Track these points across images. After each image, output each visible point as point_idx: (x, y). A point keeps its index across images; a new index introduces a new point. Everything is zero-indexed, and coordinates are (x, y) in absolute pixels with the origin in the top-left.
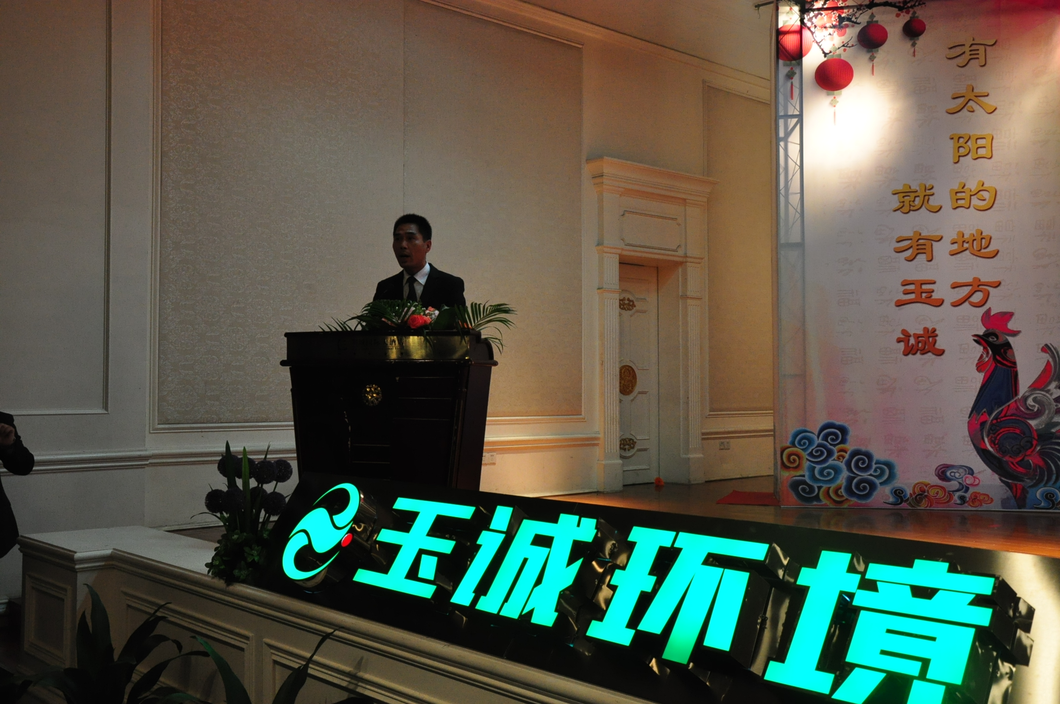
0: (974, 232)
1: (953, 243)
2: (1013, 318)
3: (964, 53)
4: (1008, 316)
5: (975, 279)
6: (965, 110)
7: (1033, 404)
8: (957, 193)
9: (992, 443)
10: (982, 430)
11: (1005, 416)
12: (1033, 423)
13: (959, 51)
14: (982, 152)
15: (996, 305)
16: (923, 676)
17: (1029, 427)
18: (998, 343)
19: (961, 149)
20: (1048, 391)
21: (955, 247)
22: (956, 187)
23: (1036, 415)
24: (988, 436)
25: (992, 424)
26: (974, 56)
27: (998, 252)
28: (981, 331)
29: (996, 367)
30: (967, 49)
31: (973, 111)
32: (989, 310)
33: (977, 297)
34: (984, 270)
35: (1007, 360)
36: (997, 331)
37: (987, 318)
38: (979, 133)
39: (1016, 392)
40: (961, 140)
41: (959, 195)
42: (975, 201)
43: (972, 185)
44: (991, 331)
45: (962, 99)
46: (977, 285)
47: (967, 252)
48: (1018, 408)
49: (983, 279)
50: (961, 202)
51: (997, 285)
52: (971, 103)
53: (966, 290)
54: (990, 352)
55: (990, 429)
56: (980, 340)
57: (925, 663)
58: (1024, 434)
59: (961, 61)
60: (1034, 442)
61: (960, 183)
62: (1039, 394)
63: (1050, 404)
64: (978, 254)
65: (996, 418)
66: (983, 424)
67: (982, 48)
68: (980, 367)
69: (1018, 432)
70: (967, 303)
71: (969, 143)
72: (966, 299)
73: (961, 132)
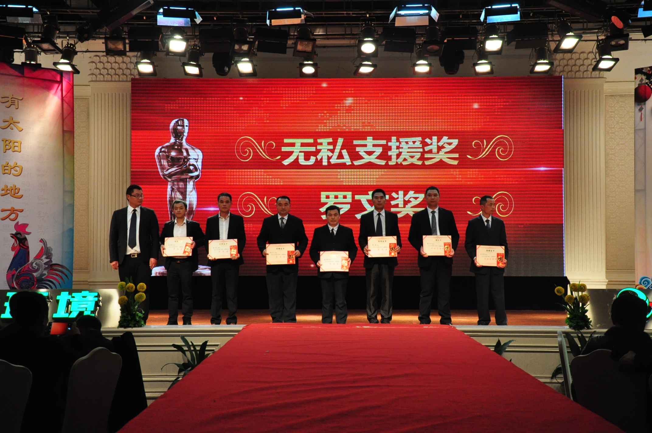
0: (12, 186)
1: (2, 190)
2: (28, 227)
3: (8, 101)
4: (26, 225)
5: (12, 207)
6: (9, 128)
7: (35, 265)
8: (5, 167)
9: (17, 284)
10: (12, 278)
11: (23, 271)
12: (35, 274)
13: (6, 100)
14: (16, 149)
15: (21, 220)
16: (86, 310)
17: (33, 276)
18: (21, 238)
19: (7, 146)
20: (42, 260)
21: (3, 192)
22: (5, 164)
23: (36, 271)
24: (15, 281)
25: (17, 275)
26: (13, 103)
27: (22, 196)
28: (14, 232)
29: (20, 249)
30: (10, 99)
31: (12, 129)
32: (18, 222)
33: (13, 216)
34: (16, 204)
35: (25, 246)
36: (21, 232)
37: (17, 226)
38: (15, 140)
39: (28, 261)
40: (7, 142)
41: (6, 168)
42: (13, 171)
43: (12, 164)
44: (18, 232)
45: (8, 123)
46: (13, 211)
47: (9, 195)
48: (29, 268)
49: (16, 208)
50: (6, 171)
51: (22, 211)
52: (12, 125)
53: (8, 212)
54: (18, 242)
55: (16, 278)
56: (14, 236)
57: (86, 308)
58: (31, 279)
59: (8, 104)
60: (35, 283)
61: (6, 162)
62: (38, 261)
63: (42, 266)
64: (14, 196)
65: (19, 272)
66: (13, 275)
67: (16, 101)
68: (13, 249)
69: (28, 278)
70: (8, 219)
71: (11, 144)
72: (8, 217)
73: (8, 139)
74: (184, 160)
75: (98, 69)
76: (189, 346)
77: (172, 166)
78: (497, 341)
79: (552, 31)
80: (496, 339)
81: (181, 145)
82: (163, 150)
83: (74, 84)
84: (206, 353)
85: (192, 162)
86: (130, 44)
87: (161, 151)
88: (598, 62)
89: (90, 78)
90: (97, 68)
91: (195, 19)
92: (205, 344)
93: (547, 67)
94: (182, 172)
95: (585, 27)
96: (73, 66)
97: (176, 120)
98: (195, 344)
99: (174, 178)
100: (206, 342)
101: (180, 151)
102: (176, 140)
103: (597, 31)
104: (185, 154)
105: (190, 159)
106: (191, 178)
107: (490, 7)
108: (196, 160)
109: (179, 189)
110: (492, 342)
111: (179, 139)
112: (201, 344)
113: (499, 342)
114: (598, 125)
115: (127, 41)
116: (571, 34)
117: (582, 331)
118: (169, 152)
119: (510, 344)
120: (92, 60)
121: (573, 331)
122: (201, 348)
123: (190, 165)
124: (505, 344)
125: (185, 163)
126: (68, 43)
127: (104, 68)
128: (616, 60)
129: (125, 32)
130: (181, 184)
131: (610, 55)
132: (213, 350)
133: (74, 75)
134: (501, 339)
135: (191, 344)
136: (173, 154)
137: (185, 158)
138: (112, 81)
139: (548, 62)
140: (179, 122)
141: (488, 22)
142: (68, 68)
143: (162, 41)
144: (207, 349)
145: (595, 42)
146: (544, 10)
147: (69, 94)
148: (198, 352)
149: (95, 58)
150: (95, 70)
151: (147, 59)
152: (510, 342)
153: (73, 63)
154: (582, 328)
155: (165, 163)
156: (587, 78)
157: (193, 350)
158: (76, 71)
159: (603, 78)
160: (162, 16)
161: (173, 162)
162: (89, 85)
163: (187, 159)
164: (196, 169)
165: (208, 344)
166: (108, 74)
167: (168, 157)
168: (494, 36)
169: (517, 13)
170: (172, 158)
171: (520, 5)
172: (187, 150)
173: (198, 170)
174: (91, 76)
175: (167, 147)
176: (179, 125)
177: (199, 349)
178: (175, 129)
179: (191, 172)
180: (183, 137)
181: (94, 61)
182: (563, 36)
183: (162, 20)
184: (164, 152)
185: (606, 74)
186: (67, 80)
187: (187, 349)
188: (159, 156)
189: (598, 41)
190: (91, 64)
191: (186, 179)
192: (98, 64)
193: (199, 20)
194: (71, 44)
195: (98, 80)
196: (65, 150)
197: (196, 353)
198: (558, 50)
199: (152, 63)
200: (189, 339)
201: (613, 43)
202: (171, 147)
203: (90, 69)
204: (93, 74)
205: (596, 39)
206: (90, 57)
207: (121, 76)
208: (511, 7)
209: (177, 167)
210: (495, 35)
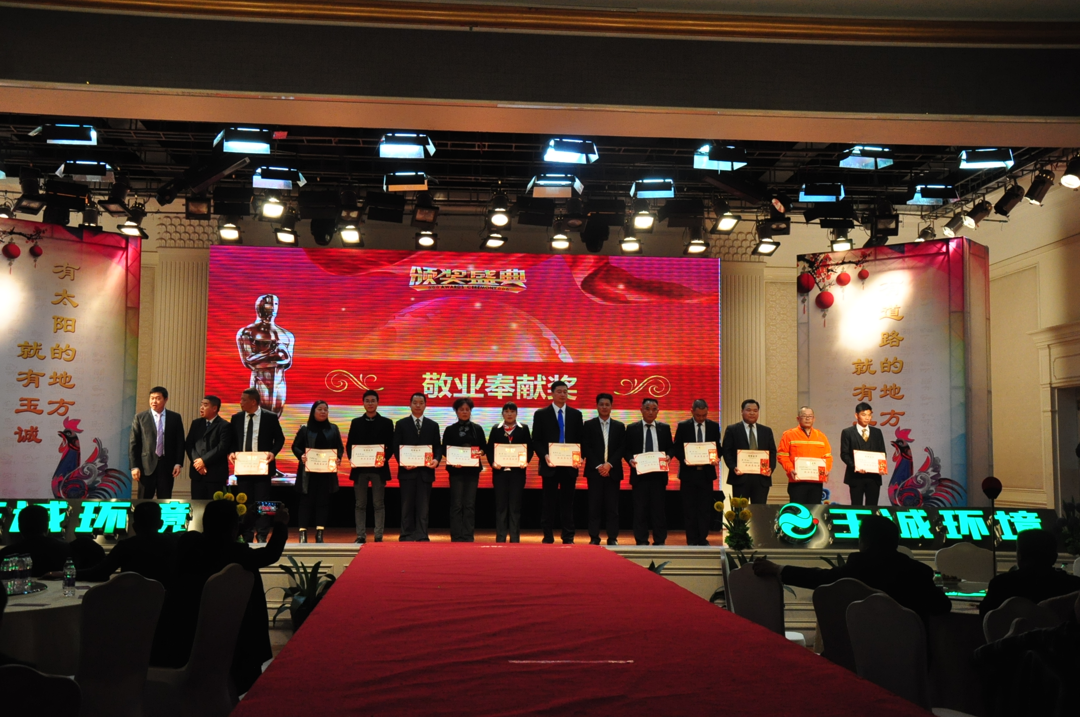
0: (62, 373)
1: (51, 378)
2: (80, 423)
3: (63, 271)
5: (61, 399)
6: (62, 303)
7: (87, 470)
8: (54, 350)
9: (64, 493)
10: (59, 486)
11: (72, 477)
12: (86, 481)
13: (60, 269)
14: (69, 328)
15: (72, 415)
16: (176, 524)
17: (84, 483)
19: (58, 325)
20: (95, 464)
21: (52, 380)
22: (54, 346)
23: (88, 477)
24: (62, 489)
25: (65, 482)
26: (68, 274)
27: (74, 385)
28: (63, 429)
30: (64, 269)
31: (66, 305)
32: (68, 418)
33: (62, 410)
34: (66, 395)
35: (75, 446)
37: (67, 422)
38: (69, 318)
39: (79, 464)
40: (59, 320)
41: (56, 351)
42: (64, 355)
43: (63, 346)
44: (68, 429)
45: (61, 297)
46: (62, 403)
47: (58, 384)
49: (66, 400)
50: (56, 355)
51: (73, 404)
52: (65, 300)
53: (56, 406)
54: (67, 442)
55: (64, 485)
56: (62, 434)
57: (176, 522)
58: (81, 487)
59: (62, 275)
60: (86, 492)
61: (57, 344)
62: (90, 465)
64: (64, 385)
65: (67, 479)
66: (60, 482)
67: (72, 270)
68: (61, 450)
69: (78, 486)
70: (56, 413)
71: (63, 322)
72: (56, 410)
73: (60, 316)
74: (271, 345)
75: (169, 232)
76: (298, 568)
77: (257, 352)
78: (651, 563)
79: (709, 207)
80: (650, 561)
81: (268, 326)
82: (246, 332)
83: (142, 250)
84: (319, 575)
85: (281, 347)
86: (215, 207)
87: (244, 333)
88: (758, 245)
89: (158, 243)
90: (167, 232)
91: (298, 182)
92: (317, 566)
93: (702, 249)
94: (268, 359)
95: (743, 205)
96: (141, 230)
97: (264, 296)
98: (305, 565)
99: (258, 366)
100: (320, 563)
101: (267, 334)
102: (262, 321)
103: (756, 210)
104: (273, 338)
105: (279, 344)
106: (280, 366)
107: (640, 181)
108: (287, 345)
109: (264, 380)
110: (646, 564)
111: (266, 319)
112: (313, 565)
113: (652, 564)
114: (758, 316)
115: (212, 202)
116: (728, 214)
117: (743, 551)
118: (254, 335)
119: (665, 567)
120: (161, 222)
121: (733, 551)
122: (312, 570)
123: (279, 351)
124: (660, 566)
125: (273, 348)
126: (136, 202)
127: (176, 232)
128: (777, 244)
129: (210, 193)
130: (267, 374)
131: (771, 238)
132: (325, 573)
133: (143, 240)
134: (655, 560)
135: (300, 565)
136: (259, 337)
137: (274, 342)
138: (185, 247)
139: (703, 242)
140: (267, 299)
141: (638, 197)
142: (135, 232)
143: (254, 203)
144: (319, 571)
145: (755, 222)
146: (700, 186)
147: (135, 263)
148: (309, 575)
149: (165, 219)
150: (165, 234)
151: (232, 223)
152: (665, 563)
153: (142, 226)
154: (742, 547)
155: (248, 347)
156: (745, 262)
157: (302, 573)
158: (144, 236)
159: (763, 262)
160: (260, 177)
161: (258, 347)
162: (156, 252)
163: (275, 344)
164: (286, 356)
165: (321, 565)
166: (181, 239)
167: (251, 341)
168: (644, 212)
169: (671, 190)
170: (258, 342)
171: (674, 181)
172: (276, 333)
173: (289, 358)
174: (160, 241)
175: (251, 329)
176: (267, 303)
177: (310, 571)
178: (262, 308)
179: (280, 359)
180: (271, 317)
181: (164, 223)
182: (720, 216)
183: (258, 182)
184: (248, 334)
185: (766, 258)
186: (133, 247)
187: (295, 571)
188: (241, 339)
189: (757, 221)
190: (160, 226)
191: (274, 368)
192: (169, 227)
193: (302, 182)
194: (140, 204)
195: (167, 245)
196: (128, 331)
197: (307, 576)
198: (714, 230)
199: (238, 228)
200: (298, 560)
201: (774, 226)
202: (257, 329)
203: (159, 233)
204: (162, 239)
205: (755, 218)
206: (160, 218)
207: (197, 242)
208: (664, 182)
209: (263, 353)
210: (645, 210)
